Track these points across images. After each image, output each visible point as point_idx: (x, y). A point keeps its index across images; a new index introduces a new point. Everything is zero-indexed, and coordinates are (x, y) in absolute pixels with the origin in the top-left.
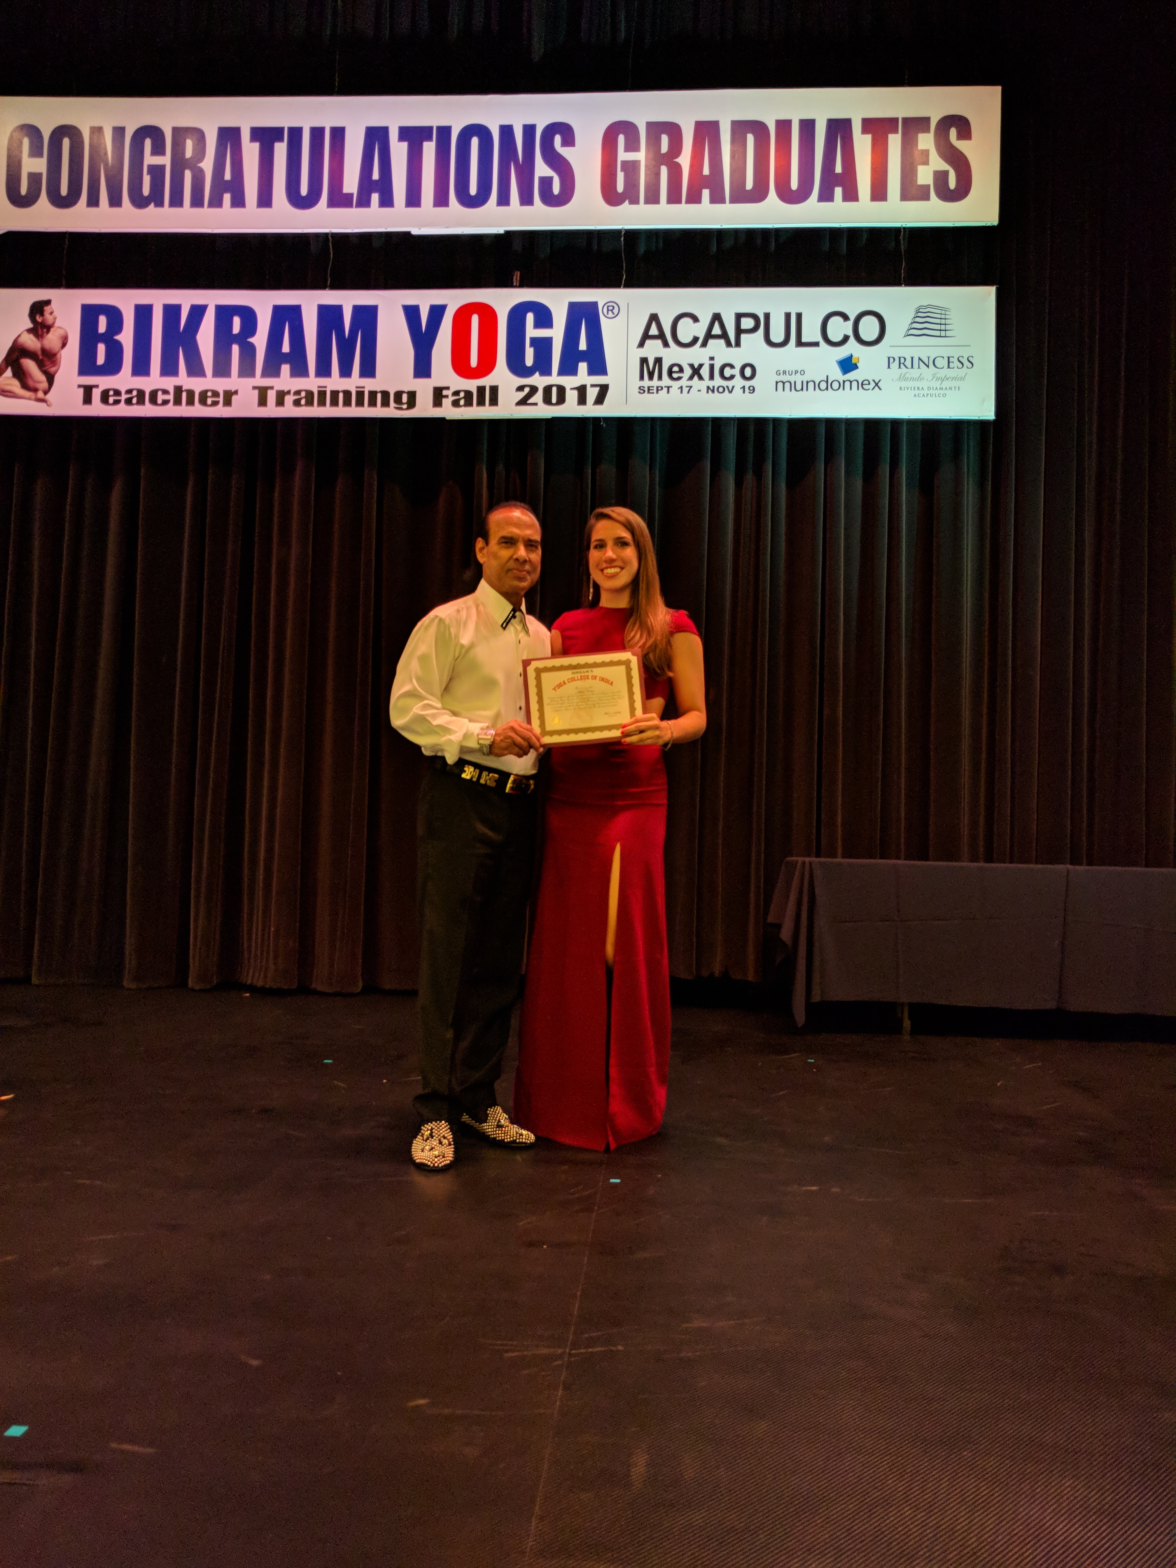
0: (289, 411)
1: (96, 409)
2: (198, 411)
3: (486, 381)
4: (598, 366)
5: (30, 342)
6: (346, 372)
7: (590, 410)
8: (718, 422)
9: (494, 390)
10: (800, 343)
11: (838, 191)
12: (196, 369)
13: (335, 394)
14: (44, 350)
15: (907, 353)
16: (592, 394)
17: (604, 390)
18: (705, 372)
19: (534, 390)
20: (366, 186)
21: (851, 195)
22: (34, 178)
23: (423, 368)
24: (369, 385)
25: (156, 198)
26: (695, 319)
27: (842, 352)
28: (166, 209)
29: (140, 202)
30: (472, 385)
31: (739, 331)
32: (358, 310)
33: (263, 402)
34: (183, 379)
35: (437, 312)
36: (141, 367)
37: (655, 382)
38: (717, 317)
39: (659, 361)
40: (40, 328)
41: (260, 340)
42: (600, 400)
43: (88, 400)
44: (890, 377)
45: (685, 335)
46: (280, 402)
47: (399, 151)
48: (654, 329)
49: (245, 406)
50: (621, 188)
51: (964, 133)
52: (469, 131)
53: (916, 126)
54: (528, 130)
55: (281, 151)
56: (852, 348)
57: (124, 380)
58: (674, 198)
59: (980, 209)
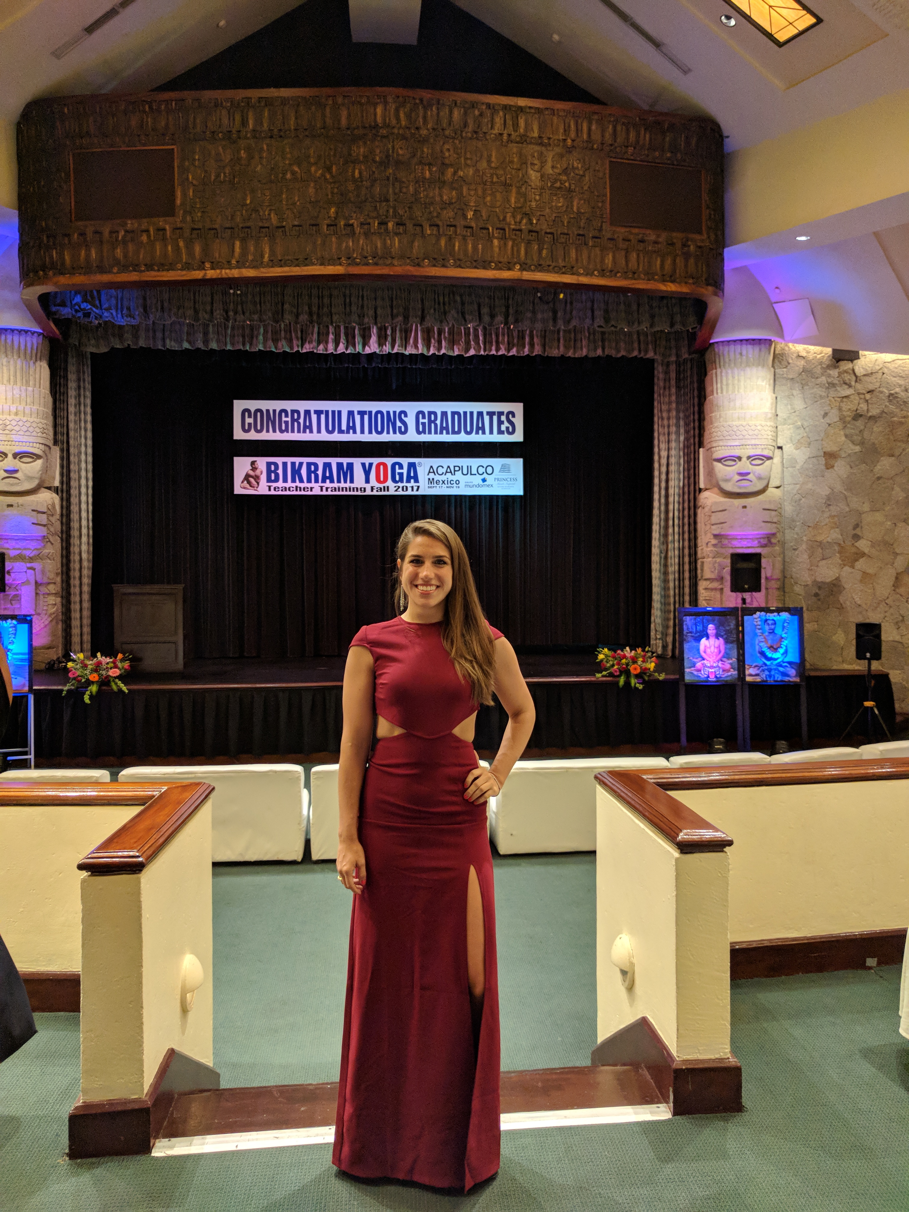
0: (329, 493)
1: (273, 492)
2: (303, 493)
3: (386, 485)
4: (417, 481)
5: (251, 473)
6: (345, 482)
7: (415, 493)
8: (449, 496)
9: (388, 487)
10: (471, 474)
11: (480, 432)
12: (301, 481)
13: (343, 488)
14: (256, 476)
15: (500, 477)
16: (415, 488)
17: (418, 487)
18: (446, 482)
19: (399, 487)
20: (348, 427)
21: (484, 433)
22: (250, 424)
23: (367, 481)
24: (352, 485)
25: (287, 430)
26: (443, 467)
27: (482, 477)
28: (290, 434)
29: (281, 431)
30: (382, 486)
31: (455, 471)
32: (348, 464)
33: (322, 490)
34: (298, 484)
35: (371, 465)
36: (285, 480)
37: (432, 485)
38: (449, 467)
39: (433, 479)
40: (254, 469)
41: (320, 472)
42: (417, 490)
43: (270, 490)
44: (495, 483)
45: (440, 471)
46: (327, 490)
47: (358, 418)
48: (432, 470)
49: (317, 491)
50: (421, 430)
51: (514, 416)
52: (378, 412)
53: (500, 414)
54: (395, 412)
55: (323, 417)
56: (485, 475)
57: (280, 484)
58: (436, 433)
59: (518, 437)
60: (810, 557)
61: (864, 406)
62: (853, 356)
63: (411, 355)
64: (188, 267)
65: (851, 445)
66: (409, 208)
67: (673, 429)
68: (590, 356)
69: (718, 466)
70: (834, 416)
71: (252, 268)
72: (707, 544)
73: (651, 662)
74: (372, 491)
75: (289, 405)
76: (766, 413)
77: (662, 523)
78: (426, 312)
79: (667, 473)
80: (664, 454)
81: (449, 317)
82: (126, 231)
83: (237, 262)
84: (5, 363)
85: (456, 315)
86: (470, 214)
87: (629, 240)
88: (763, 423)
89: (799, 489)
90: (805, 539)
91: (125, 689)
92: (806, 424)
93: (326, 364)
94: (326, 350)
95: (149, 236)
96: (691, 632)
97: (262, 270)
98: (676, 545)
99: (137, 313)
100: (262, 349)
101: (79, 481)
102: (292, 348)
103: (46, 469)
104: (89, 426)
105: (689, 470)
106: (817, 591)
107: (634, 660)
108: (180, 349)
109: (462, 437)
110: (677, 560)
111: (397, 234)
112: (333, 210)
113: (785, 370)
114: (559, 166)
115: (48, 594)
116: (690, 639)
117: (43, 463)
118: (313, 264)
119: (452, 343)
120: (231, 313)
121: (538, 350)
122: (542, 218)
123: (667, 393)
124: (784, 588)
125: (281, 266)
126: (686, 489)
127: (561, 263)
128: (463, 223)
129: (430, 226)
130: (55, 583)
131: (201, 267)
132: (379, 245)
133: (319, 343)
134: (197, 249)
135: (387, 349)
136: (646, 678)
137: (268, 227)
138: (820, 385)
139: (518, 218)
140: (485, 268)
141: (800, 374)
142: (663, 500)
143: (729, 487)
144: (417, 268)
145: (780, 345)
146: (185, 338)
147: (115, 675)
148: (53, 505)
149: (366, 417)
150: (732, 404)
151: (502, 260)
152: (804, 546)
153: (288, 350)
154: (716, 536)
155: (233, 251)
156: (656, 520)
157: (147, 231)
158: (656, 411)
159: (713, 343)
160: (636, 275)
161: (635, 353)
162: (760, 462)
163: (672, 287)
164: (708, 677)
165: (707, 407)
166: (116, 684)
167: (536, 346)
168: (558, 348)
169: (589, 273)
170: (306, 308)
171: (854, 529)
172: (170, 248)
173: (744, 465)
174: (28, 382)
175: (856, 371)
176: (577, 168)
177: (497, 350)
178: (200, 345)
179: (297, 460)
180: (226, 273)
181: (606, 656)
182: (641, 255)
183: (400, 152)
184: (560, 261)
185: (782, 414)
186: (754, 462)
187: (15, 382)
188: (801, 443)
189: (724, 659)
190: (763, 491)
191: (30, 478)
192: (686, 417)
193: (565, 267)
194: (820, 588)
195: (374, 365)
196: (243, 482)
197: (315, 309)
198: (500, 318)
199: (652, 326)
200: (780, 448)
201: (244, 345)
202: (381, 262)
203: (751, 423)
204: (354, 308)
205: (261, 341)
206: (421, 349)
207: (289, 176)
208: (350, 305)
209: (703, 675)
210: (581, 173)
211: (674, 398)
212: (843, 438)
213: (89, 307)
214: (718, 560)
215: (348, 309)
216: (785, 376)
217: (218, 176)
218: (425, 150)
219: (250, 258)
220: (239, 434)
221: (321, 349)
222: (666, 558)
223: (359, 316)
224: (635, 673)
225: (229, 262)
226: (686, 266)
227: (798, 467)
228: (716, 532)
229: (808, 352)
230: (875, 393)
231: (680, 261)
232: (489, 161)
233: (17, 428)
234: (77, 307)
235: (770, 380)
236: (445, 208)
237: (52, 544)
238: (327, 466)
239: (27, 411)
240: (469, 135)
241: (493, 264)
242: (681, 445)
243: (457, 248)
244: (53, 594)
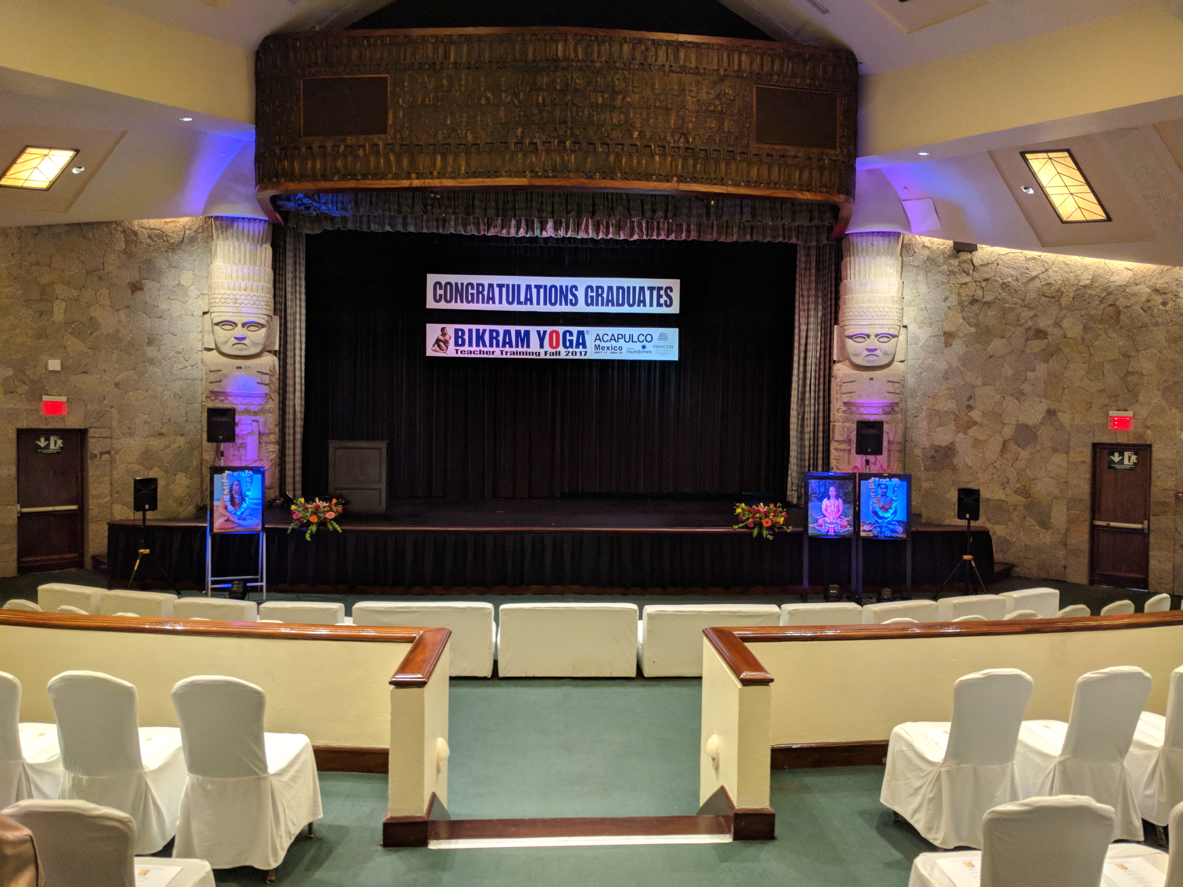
0: (509, 356)
1: (460, 355)
2: (485, 356)
3: (558, 350)
4: (585, 347)
5: (441, 338)
6: (523, 347)
7: (583, 357)
8: (613, 361)
9: (559, 352)
10: (633, 342)
11: (642, 304)
12: (484, 345)
13: (520, 352)
14: (445, 340)
15: (658, 344)
16: (583, 353)
17: (586, 352)
18: (610, 348)
19: (569, 352)
20: (526, 300)
21: (645, 305)
22: (440, 295)
23: (542, 346)
24: (529, 350)
25: (472, 301)
26: (608, 335)
27: (643, 344)
28: (475, 304)
29: (468, 302)
30: (554, 351)
31: (618, 338)
32: (525, 331)
33: (502, 354)
34: (481, 348)
35: (545, 332)
36: (470, 345)
37: (599, 351)
38: (613, 335)
39: (599, 345)
40: (444, 334)
41: (501, 338)
42: (585, 355)
43: (457, 353)
44: (654, 350)
45: (605, 339)
46: (506, 354)
47: (534, 291)
48: (598, 338)
49: (497, 355)
50: (589, 302)
51: (671, 291)
52: (552, 287)
53: (660, 289)
54: (567, 287)
55: (504, 290)
56: (645, 343)
57: (466, 348)
58: (602, 305)
59: (675, 309)
60: (928, 424)
61: (980, 293)
62: (971, 248)
63: (582, 239)
64: (397, 177)
65: (967, 326)
66: (584, 129)
67: (812, 306)
68: (740, 241)
69: (849, 342)
70: (953, 300)
71: (451, 178)
72: (838, 410)
73: (781, 517)
74: (546, 355)
75: (475, 279)
76: (893, 297)
77: (800, 389)
78: (597, 208)
79: (806, 345)
80: (804, 327)
81: (616, 212)
82: (346, 146)
83: (439, 173)
84: (236, 246)
85: (622, 211)
86: (636, 134)
87: (772, 156)
88: (890, 306)
89: (921, 364)
90: (924, 407)
91: (339, 529)
92: (928, 306)
93: (508, 244)
94: (509, 233)
95: (365, 150)
96: (814, 493)
97: (460, 180)
98: (812, 408)
99: (349, 207)
100: (453, 232)
101: (294, 344)
102: (479, 232)
103: (268, 336)
104: (303, 297)
105: (825, 343)
106: (934, 454)
107: (767, 515)
108: (382, 231)
109: (626, 309)
110: (812, 422)
111: (573, 151)
112: (520, 130)
113: (911, 258)
114: (712, 92)
115: (269, 443)
116: (814, 498)
117: (267, 332)
118: (502, 176)
119: (619, 228)
120: (429, 208)
121: (693, 236)
122: (697, 137)
123: (808, 273)
124: (905, 450)
125: (475, 177)
126: (822, 359)
127: (713, 176)
128: (629, 141)
129: (602, 144)
130: (274, 433)
131: (408, 177)
132: (558, 161)
133: (502, 228)
134: (405, 162)
135: (562, 233)
136: (777, 530)
137: (464, 144)
138: (942, 273)
139: (677, 137)
140: (647, 180)
141: (925, 262)
142: (801, 369)
143: (858, 361)
144: (590, 180)
145: (908, 237)
146: (387, 222)
147: (331, 518)
148: (274, 366)
149: (542, 291)
150: (863, 288)
151: (661, 173)
152: (924, 414)
153: (476, 234)
154: (845, 404)
155: (435, 165)
156: (794, 385)
157: (363, 146)
158: (797, 290)
159: (848, 234)
160: (777, 186)
161: (780, 239)
162: (886, 340)
163: (808, 196)
164: (828, 531)
165: (842, 288)
166: (332, 525)
167: (692, 233)
168: (712, 234)
169: (736, 184)
170: (493, 204)
171: (968, 400)
172: (382, 161)
173: (872, 343)
174: (255, 262)
175: (974, 261)
176: (729, 94)
177: (658, 235)
178: (400, 228)
179: (481, 327)
180: (429, 183)
181: (743, 510)
182: (782, 169)
183: (578, 81)
184: (712, 174)
185: (908, 297)
186: (881, 340)
187: (245, 263)
188: (924, 323)
189: (842, 517)
190: (889, 365)
191: (255, 344)
192: (824, 295)
193: (715, 179)
194: (936, 451)
195: (549, 245)
196: (434, 346)
197: (501, 205)
198: (660, 214)
199: (794, 220)
200: (905, 327)
201: (438, 228)
202: (558, 175)
203: (879, 305)
204: (534, 204)
205: (453, 225)
206: (592, 234)
207: (483, 101)
208: (531, 200)
209: (824, 530)
210: (732, 98)
211: (813, 278)
212: (961, 320)
213: (310, 202)
214: (847, 425)
215: (529, 205)
216: (911, 263)
217: (424, 100)
218: (599, 80)
219: (449, 170)
220: (431, 304)
221: (504, 233)
222: (803, 419)
223: (538, 211)
224: (767, 525)
225: (431, 173)
226: (821, 178)
227: (920, 344)
228: (846, 400)
229: (932, 243)
230: (990, 281)
231: (816, 174)
232: (653, 89)
233: (246, 302)
234: (300, 202)
235: (897, 268)
236: (615, 130)
237: (273, 400)
238: (507, 333)
239: (255, 287)
240: (637, 66)
241: (654, 177)
242: (819, 320)
243: (623, 163)
244: (273, 442)
